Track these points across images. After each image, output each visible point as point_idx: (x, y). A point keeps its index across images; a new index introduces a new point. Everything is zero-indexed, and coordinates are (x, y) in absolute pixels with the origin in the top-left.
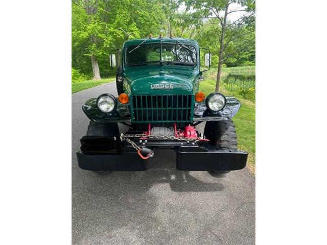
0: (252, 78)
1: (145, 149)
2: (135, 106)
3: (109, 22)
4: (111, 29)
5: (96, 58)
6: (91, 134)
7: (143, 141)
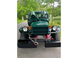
0: (60, 19)
1: (36, 42)
2: (33, 30)
3: (26, 7)
4: (26, 9)
5: (23, 15)
6: (21, 39)
7: (36, 40)
